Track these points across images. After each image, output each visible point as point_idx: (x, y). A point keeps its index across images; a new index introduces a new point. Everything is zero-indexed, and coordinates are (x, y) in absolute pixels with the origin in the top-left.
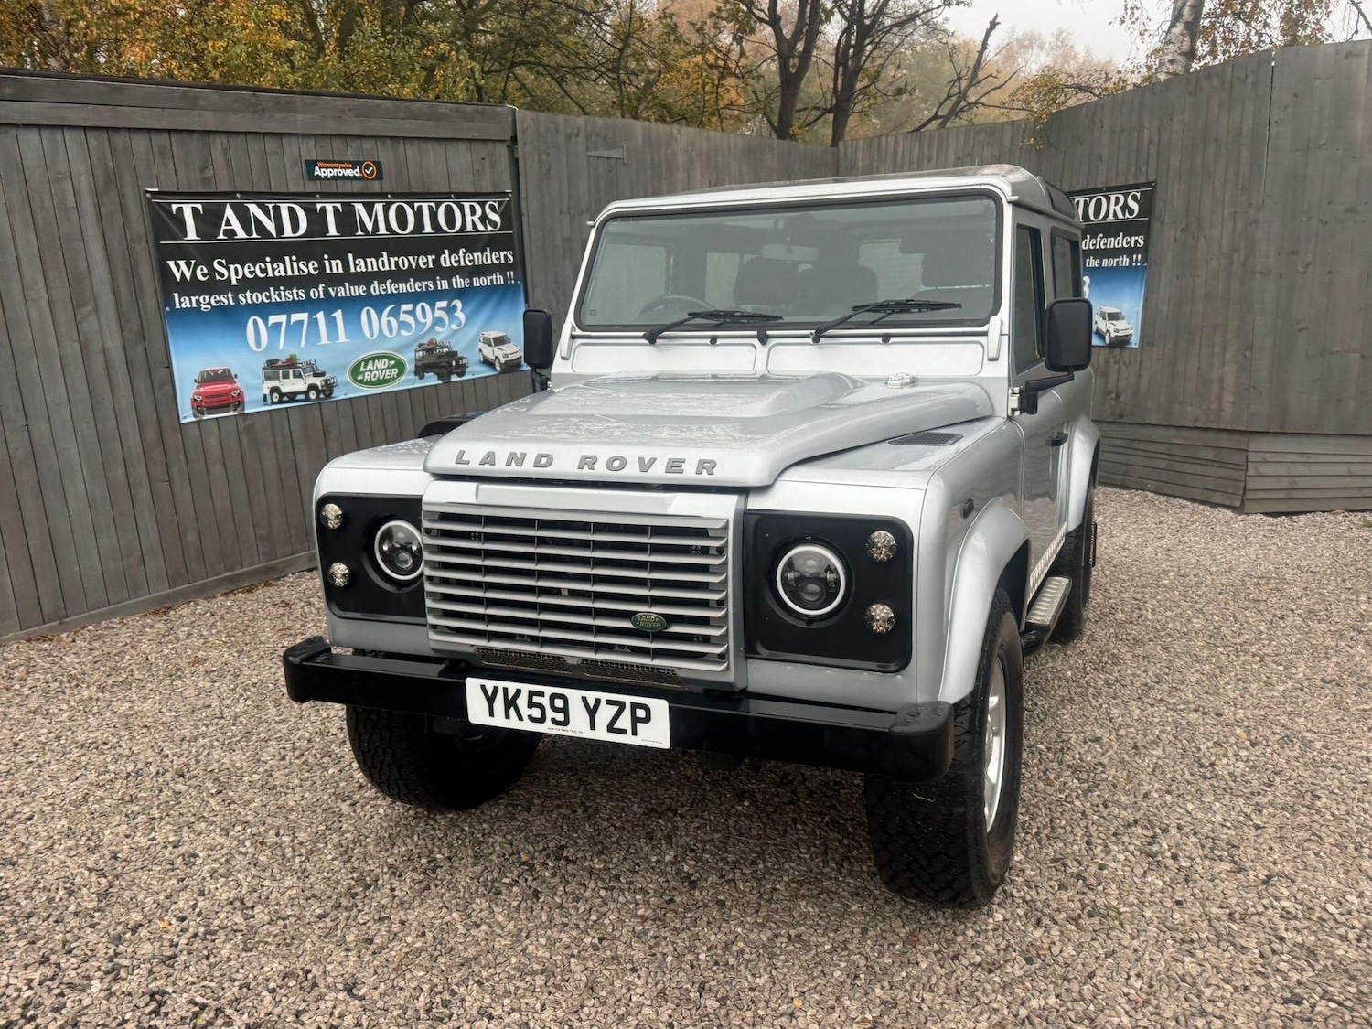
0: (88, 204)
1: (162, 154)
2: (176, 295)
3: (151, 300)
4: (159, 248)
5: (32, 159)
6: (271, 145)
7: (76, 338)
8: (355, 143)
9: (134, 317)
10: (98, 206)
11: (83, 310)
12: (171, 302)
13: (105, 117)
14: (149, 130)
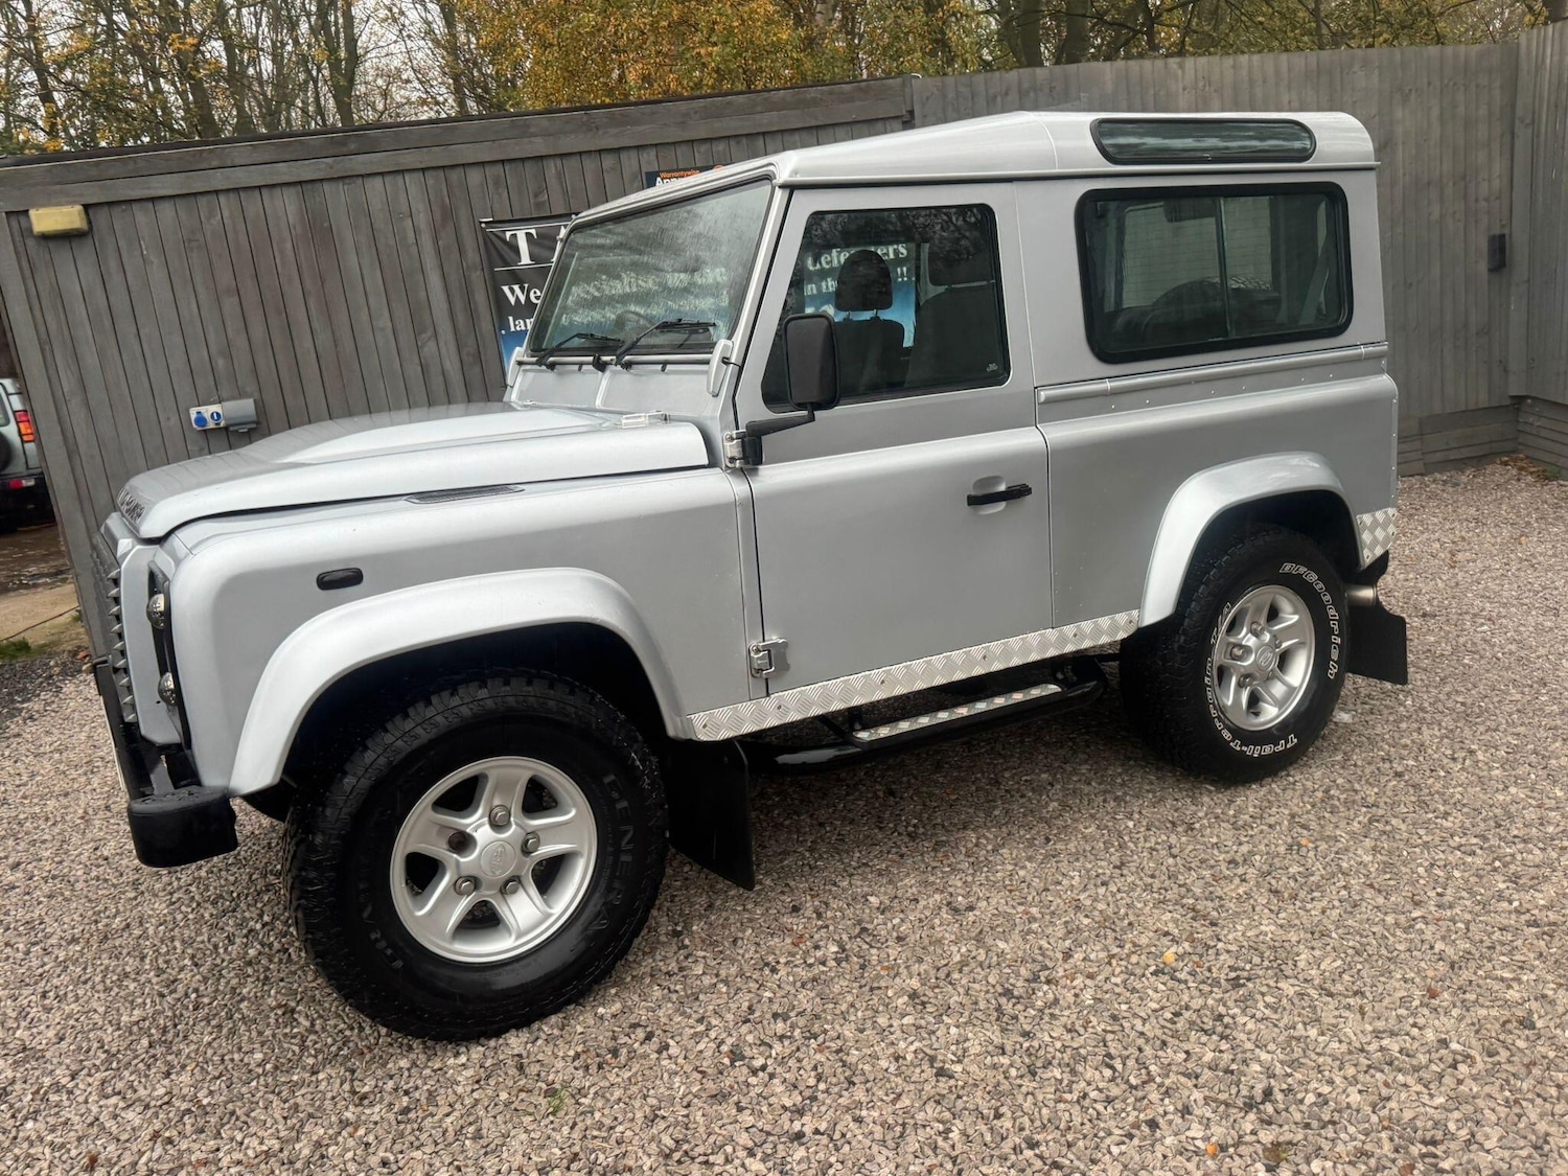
0: (426, 240)
1: (497, 183)
2: (511, 318)
3: (486, 324)
4: (493, 273)
5: (377, 206)
6: (608, 161)
7: (417, 361)
8: (704, 148)
9: (471, 341)
10: (436, 240)
11: (424, 336)
12: (504, 325)
13: (438, 157)
14: (482, 164)
